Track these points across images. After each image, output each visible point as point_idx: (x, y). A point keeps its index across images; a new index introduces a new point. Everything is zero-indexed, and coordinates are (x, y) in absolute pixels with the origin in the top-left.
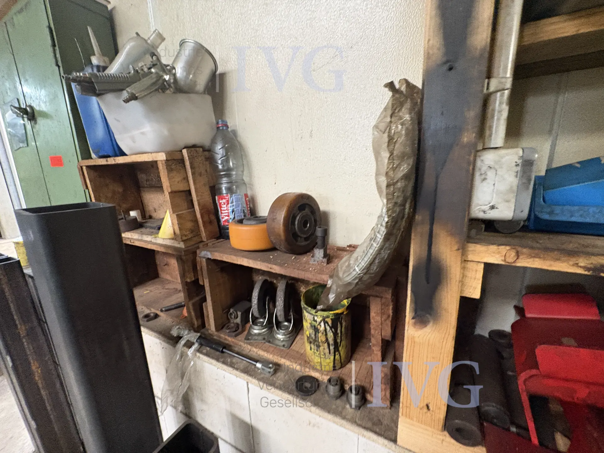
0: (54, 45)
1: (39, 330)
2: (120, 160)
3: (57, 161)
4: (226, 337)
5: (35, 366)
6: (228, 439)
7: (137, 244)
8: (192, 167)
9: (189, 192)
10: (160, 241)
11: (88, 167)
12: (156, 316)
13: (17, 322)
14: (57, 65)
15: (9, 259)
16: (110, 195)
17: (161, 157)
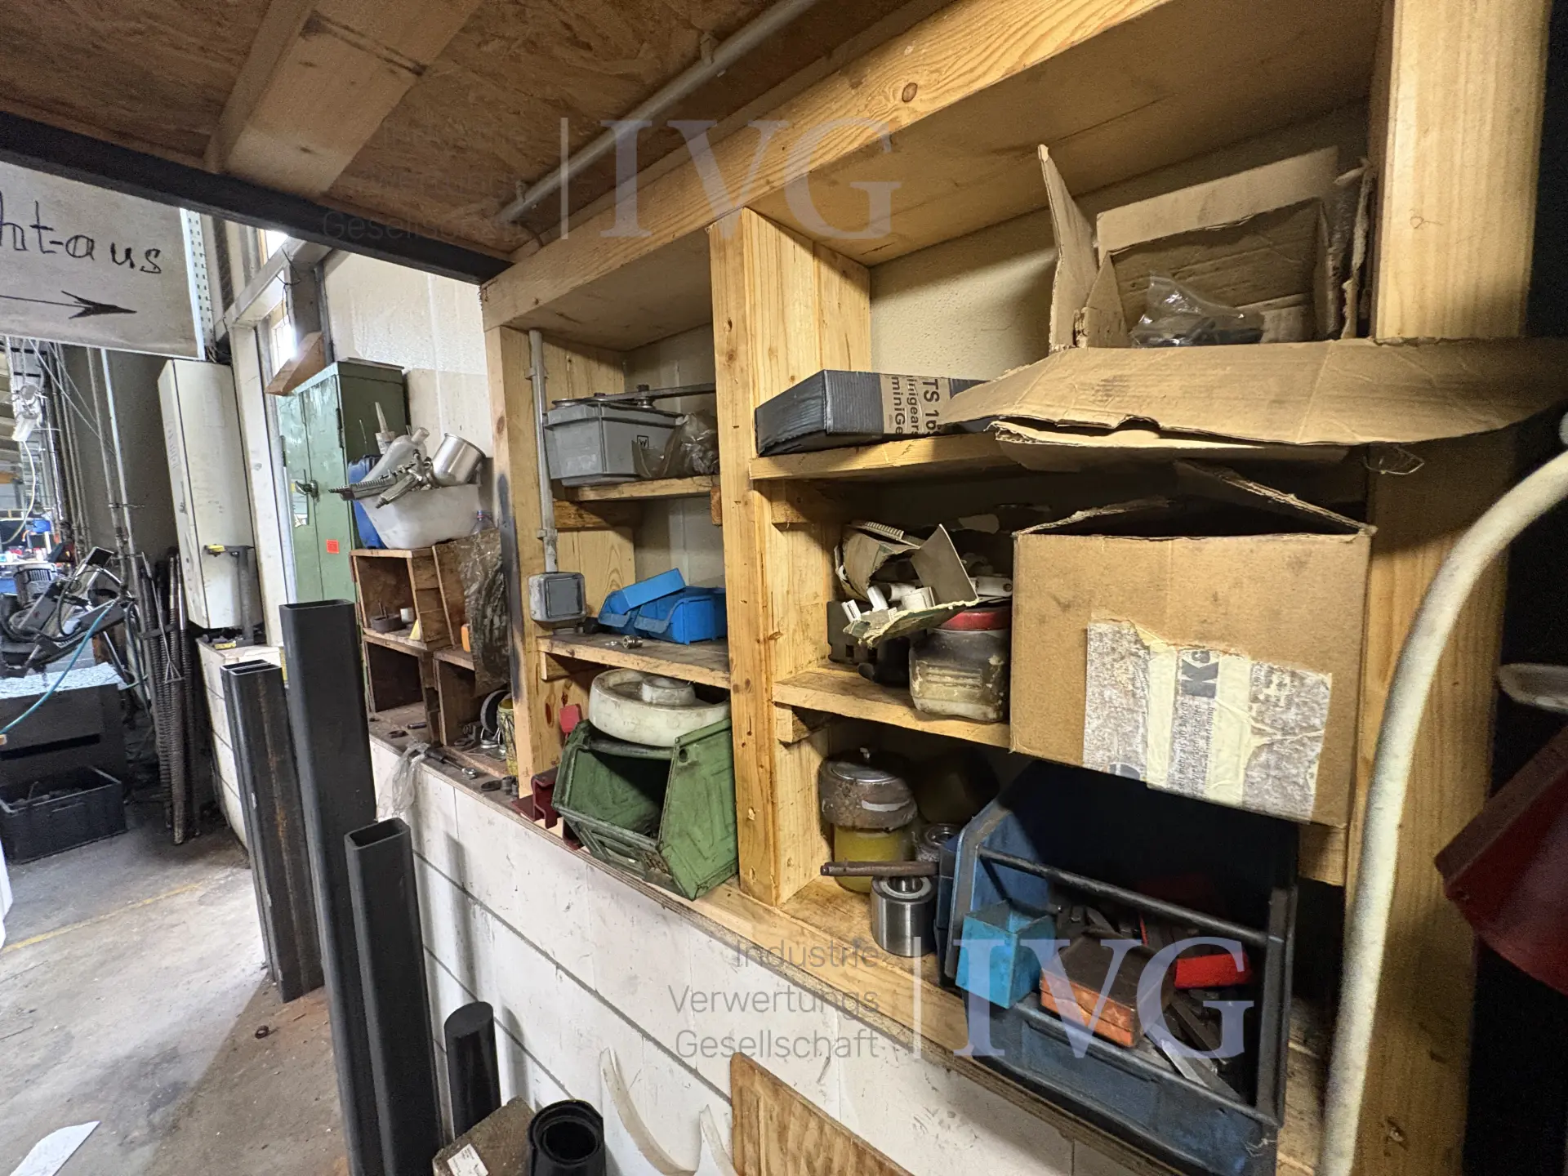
0: (340, 427)
1: (291, 765)
2: (382, 553)
3: (333, 547)
4: (455, 751)
5: (280, 816)
6: (446, 871)
7: (392, 646)
8: (440, 564)
9: (438, 589)
10: (410, 643)
11: (359, 558)
12: (404, 734)
13: (269, 750)
14: (341, 446)
15: (270, 666)
16: (380, 588)
17: (408, 555)
